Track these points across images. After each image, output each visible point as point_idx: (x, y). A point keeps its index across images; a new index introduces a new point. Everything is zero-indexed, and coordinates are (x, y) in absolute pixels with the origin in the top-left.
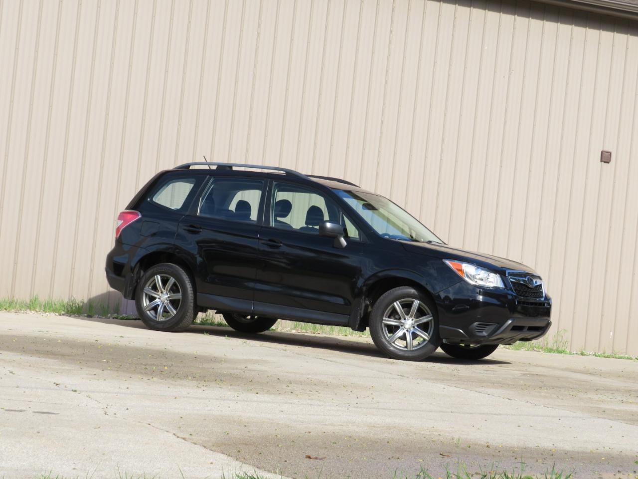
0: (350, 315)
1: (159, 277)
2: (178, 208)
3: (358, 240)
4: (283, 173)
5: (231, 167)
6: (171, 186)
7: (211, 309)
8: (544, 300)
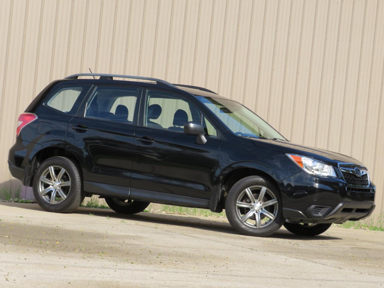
0: (209, 199)
1: (52, 168)
2: (68, 111)
3: (216, 137)
7: (95, 194)
8: (369, 187)
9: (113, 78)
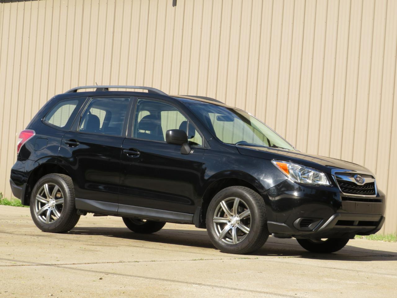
0: (194, 214)
2: (64, 126)
3: (202, 146)
4: (146, 91)
5: (107, 89)
6: (60, 109)
7: (90, 212)
8: (377, 197)
9: (109, 89)
